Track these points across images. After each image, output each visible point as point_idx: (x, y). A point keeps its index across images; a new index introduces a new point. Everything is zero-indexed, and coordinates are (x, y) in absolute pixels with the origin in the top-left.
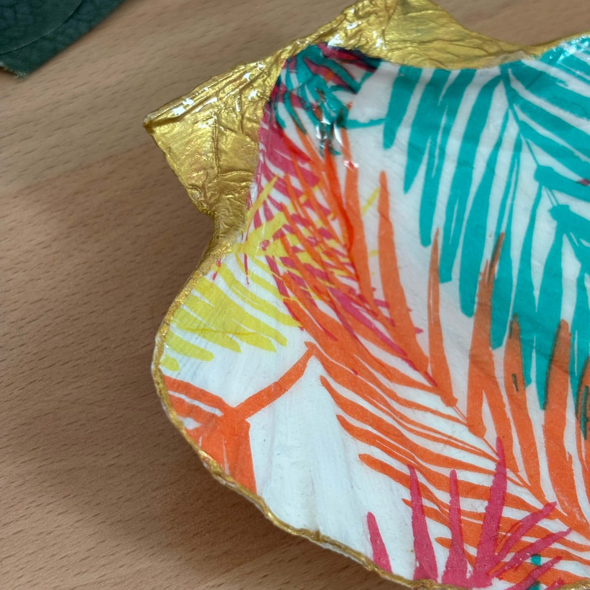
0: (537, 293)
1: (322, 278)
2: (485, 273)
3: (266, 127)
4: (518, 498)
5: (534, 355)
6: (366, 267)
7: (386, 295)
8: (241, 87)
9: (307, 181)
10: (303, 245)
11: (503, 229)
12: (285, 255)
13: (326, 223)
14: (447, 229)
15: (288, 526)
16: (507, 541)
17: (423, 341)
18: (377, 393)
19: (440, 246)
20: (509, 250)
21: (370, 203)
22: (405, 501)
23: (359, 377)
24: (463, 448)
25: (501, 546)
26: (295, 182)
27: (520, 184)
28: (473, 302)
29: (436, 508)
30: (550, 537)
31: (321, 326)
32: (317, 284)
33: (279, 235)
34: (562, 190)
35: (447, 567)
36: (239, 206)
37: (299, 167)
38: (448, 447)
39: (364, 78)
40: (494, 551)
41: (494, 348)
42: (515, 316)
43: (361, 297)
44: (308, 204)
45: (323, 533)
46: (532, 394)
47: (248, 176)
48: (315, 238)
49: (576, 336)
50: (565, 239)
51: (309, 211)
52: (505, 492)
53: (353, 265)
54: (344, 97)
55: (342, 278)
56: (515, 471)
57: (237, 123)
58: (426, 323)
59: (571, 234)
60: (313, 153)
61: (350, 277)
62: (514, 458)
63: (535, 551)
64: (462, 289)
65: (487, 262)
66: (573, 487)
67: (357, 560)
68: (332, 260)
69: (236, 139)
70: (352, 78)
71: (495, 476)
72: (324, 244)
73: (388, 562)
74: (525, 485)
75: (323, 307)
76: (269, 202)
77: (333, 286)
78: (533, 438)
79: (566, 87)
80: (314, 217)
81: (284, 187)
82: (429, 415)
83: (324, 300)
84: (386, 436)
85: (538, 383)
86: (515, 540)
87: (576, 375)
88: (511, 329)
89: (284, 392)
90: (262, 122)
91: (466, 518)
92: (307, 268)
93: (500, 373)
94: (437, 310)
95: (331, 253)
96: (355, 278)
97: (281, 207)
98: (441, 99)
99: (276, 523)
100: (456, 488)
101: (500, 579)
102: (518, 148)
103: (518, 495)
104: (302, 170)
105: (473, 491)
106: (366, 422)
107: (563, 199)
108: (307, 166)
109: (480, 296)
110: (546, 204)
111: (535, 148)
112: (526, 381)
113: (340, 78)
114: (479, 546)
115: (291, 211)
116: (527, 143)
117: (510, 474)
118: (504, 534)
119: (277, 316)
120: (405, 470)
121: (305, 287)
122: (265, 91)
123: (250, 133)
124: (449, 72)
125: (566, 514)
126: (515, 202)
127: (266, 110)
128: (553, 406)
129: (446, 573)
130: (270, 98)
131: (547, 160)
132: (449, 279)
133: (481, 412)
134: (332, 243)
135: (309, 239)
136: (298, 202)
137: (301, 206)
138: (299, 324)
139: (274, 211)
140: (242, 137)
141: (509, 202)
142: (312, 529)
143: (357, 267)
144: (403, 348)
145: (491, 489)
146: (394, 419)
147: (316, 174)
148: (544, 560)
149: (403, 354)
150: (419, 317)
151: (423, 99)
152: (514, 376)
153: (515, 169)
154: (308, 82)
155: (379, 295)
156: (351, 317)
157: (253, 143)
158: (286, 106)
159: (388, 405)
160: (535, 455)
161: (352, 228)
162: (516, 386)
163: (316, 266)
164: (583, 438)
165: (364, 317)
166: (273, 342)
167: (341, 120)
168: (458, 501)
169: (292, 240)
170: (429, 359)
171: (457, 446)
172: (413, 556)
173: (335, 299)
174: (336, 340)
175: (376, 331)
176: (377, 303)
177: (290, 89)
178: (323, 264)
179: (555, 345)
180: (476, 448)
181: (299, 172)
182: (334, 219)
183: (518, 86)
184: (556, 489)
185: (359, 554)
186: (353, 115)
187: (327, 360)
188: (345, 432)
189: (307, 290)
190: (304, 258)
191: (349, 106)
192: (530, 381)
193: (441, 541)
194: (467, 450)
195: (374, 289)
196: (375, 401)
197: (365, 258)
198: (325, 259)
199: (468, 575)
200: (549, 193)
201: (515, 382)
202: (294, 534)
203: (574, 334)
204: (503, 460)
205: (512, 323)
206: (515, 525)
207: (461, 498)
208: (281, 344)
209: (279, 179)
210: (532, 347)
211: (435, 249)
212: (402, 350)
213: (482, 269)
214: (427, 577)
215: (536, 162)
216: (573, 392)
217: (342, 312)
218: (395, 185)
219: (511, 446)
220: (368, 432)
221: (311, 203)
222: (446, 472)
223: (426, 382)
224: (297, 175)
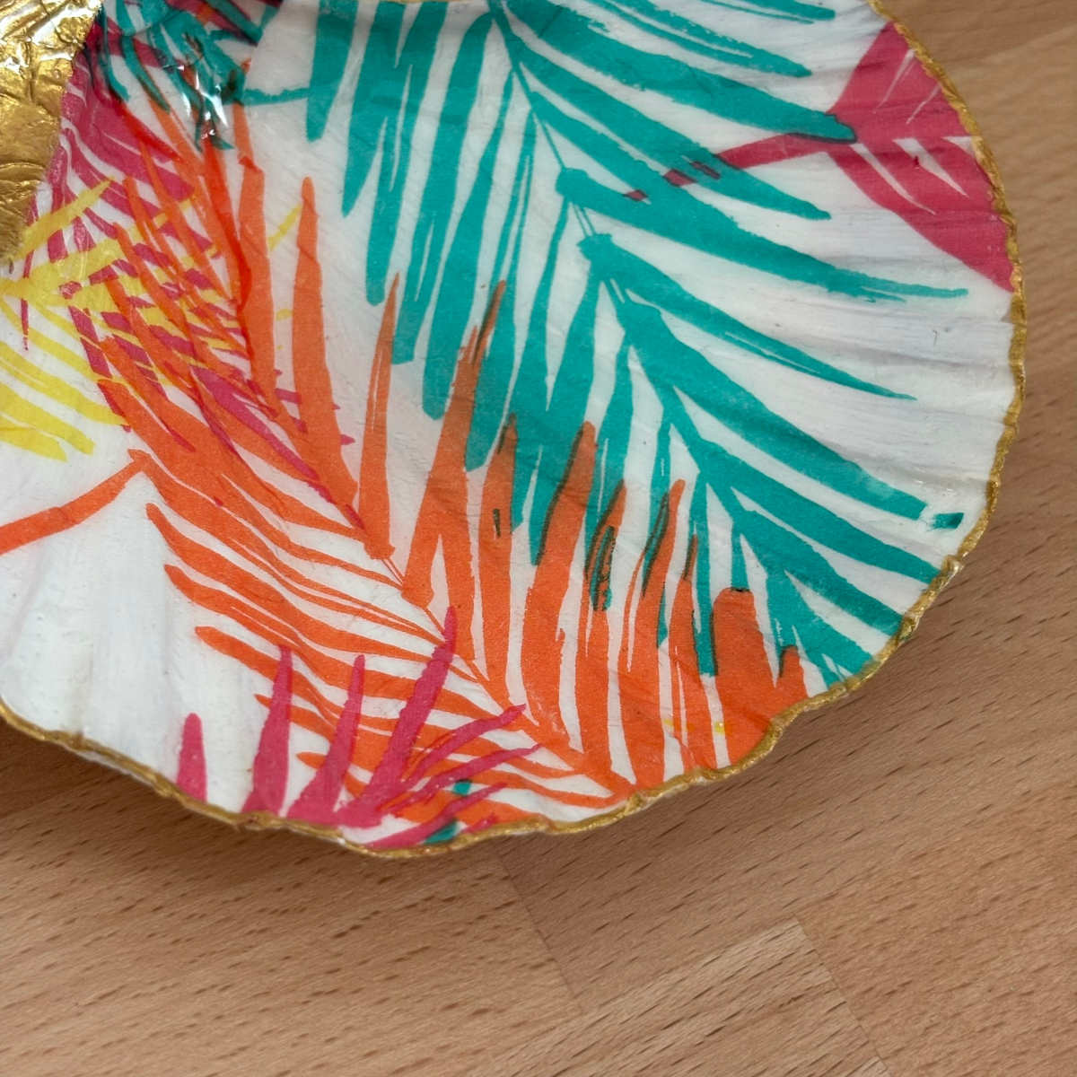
0: (550, 381)
1: (183, 351)
2: (469, 347)
3: (78, 93)
4: (460, 697)
5: (534, 478)
6: (268, 337)
7: (297, 382)
8: (30, 24)
9: (169, 192)
10: (151, 294)
11: (503, 276)
12: (114, 309)
13: (201, 261)
14: (412, 275)
15: (30, 726)
16: (423, 760)
17: (352, 457)
18: (252, 535)
19: (398, 304)
20: (511, 310)
21: (283, 231)
22: (260, 699)
23: (225, 509)
24: (384, 622)
25: (412, 768)
26: (146, 192)
27: (533, 201)
28: (445, 395)
29: (314, 709)
30: (499, 755)
31: (168, 428)
32: (172, 361)
33: (104, 276)
34: (600, 210)
35: (302, 795)
36: (10, 219)
37: (155, 167)
38: (360, 620)
39: (265, 19)
40: (400, 777)
41: (469, 469)
42: (511, 417)
43: (251, 385)
44: (169, 229)
45: (89, 734)
46: (521, 540)
47: (36, 170)
48: (177, 286)
49: (605, 448)
50: (602, 288)
51: (171, 242)
52: (439, 689)
53: (244, 334)
54: (235, 50)
55: (221, 352)
56: (468, 657)
57: (23, 84)
58: (362, 428)
59: (613, 282)
60: (182, 144)
61: (236, 352)
62: (470, 638)
63: (465, 775)
64: (428, 373)
65: (475, 330)
66: (555, 680)
67: (140, 779)
68: (207, 324)
69: (18, 110)
70: (246, 17)
71: (428, 664)
72: (195, 297)
73: (202, 786)
74: (479, 679)
75: (176, 396)
76: (86, 221)
77: (200, 365)
78: (507, 607)
79: (606, 34)
80: (179, 251)
81: (122, 198)
82: (337, 571)
83: (181, 387)
84: (252, 600)
85: (533, 523)
86: (438, 757)
87: (599, 510)
88: (503, 437)
89: (72, 525)
90: (70, 84)
91: (366, 728)
92: (155, 332)
93: (474, 509)
94: (382, 406)
95: (204, 311)
96: (245, 353)
97: (114, 232)
98: (398, 55)
99: (9, 720)
100: (360, 681)
101: (397, 816)
102: (529, 138)
103: (461, 692)
104: (159, 171)
105: (387, 686)
106: (218, 578)
107: (601, 223)
108: (169, 166)
109: (457, 384)
110: (574, 232)
111: (559, 140)
112: (514, 520)
113: (225, 18)
114: (377, 769)
115: (135, 238)
116: (545, 129)
117: (457, 662)
118: (421, 749)
119: (81, 405)
120: (273, 653)
121: (147, 363)
122: (74, 33)
123: (46, 100)
124: (403, 6)
125: (537, 724)
126: (525, 229)
127: (78, 65)
128: (551, 558)
129: (297, 804)
130: (84, 44)
131: (576, 159)
132: (410, 357)
133: (429, 569)
134: (208, 296)
135: (167, 287)
136: (151, 226)
137: (155, 231)
138: (122, 421)
139: (97, 236)
140: (30, 107)
141: (514, 229)
142: (71, 729)
143: (251, 335)
144: (315, 468)
145: (418, 683)
146: (275, 576)
147: (186, 180)
148: (475, 788)
149: (312, 477)
150: (351, 419)
151: (369, 56)
152: (497, 512)
153: (526, 174)
154: (166, 22)
155: (286, 382)
156: (229, 416)
157: (50, 117)
158: (128, 63)
159: (269, 556)
160: (505, 634)
161: (248, 270)
162: (498, 529)
163: (175, 331)
164: (591, 608)
165: (253, 418)
166: (65, 446)
167: (232, 91)
168: (359, 702)
169: (132, 287)
170: (359, 486)
171: (375, 619)
172: (250, 777)
173: (202, 386)
174: (192, 450)
175: (271, 440)
176: (281, 394)
177: (127, 31)
178: (187, 327)
179: (570, 464)
180: (406, 622)
181: (153, 175)
182: (216, 256)
183: (525, 33)
184: (528, 685)
185: (145, 769)
186: (252, 81)
187: (170, 481)
188: (178, 592)
189: (150, 369)
190: (152, 317)
191: (246, 65)
192: (521, 520)
193: (307, 758)
194: (391, 625)
195: (278, 373)
196: (244, 547)
197: (267, 322)
198: (193, 320)
199: (337, 807)
200: (580, 213)
201: (497, 523)
202: (43, 738)
203: (603, 444)
204: (451, 642)
205: (505, 428)
206: (443, 737)
207: (365, 698)
208: (82, 450)
209: (113, 184)
210: (534, 467)
211: (390, 308)
212: (312, 471)
213: (465, 342)
214: (262, 808)
215: (560, 162)
216: (587, 537)
217: (213, 407)
218: (328, 200)
219: (469, 621)
220: (220, 593)
221: (175, 228)
222: (348, 658)
223: (343, 521)
224: (148, 179)
